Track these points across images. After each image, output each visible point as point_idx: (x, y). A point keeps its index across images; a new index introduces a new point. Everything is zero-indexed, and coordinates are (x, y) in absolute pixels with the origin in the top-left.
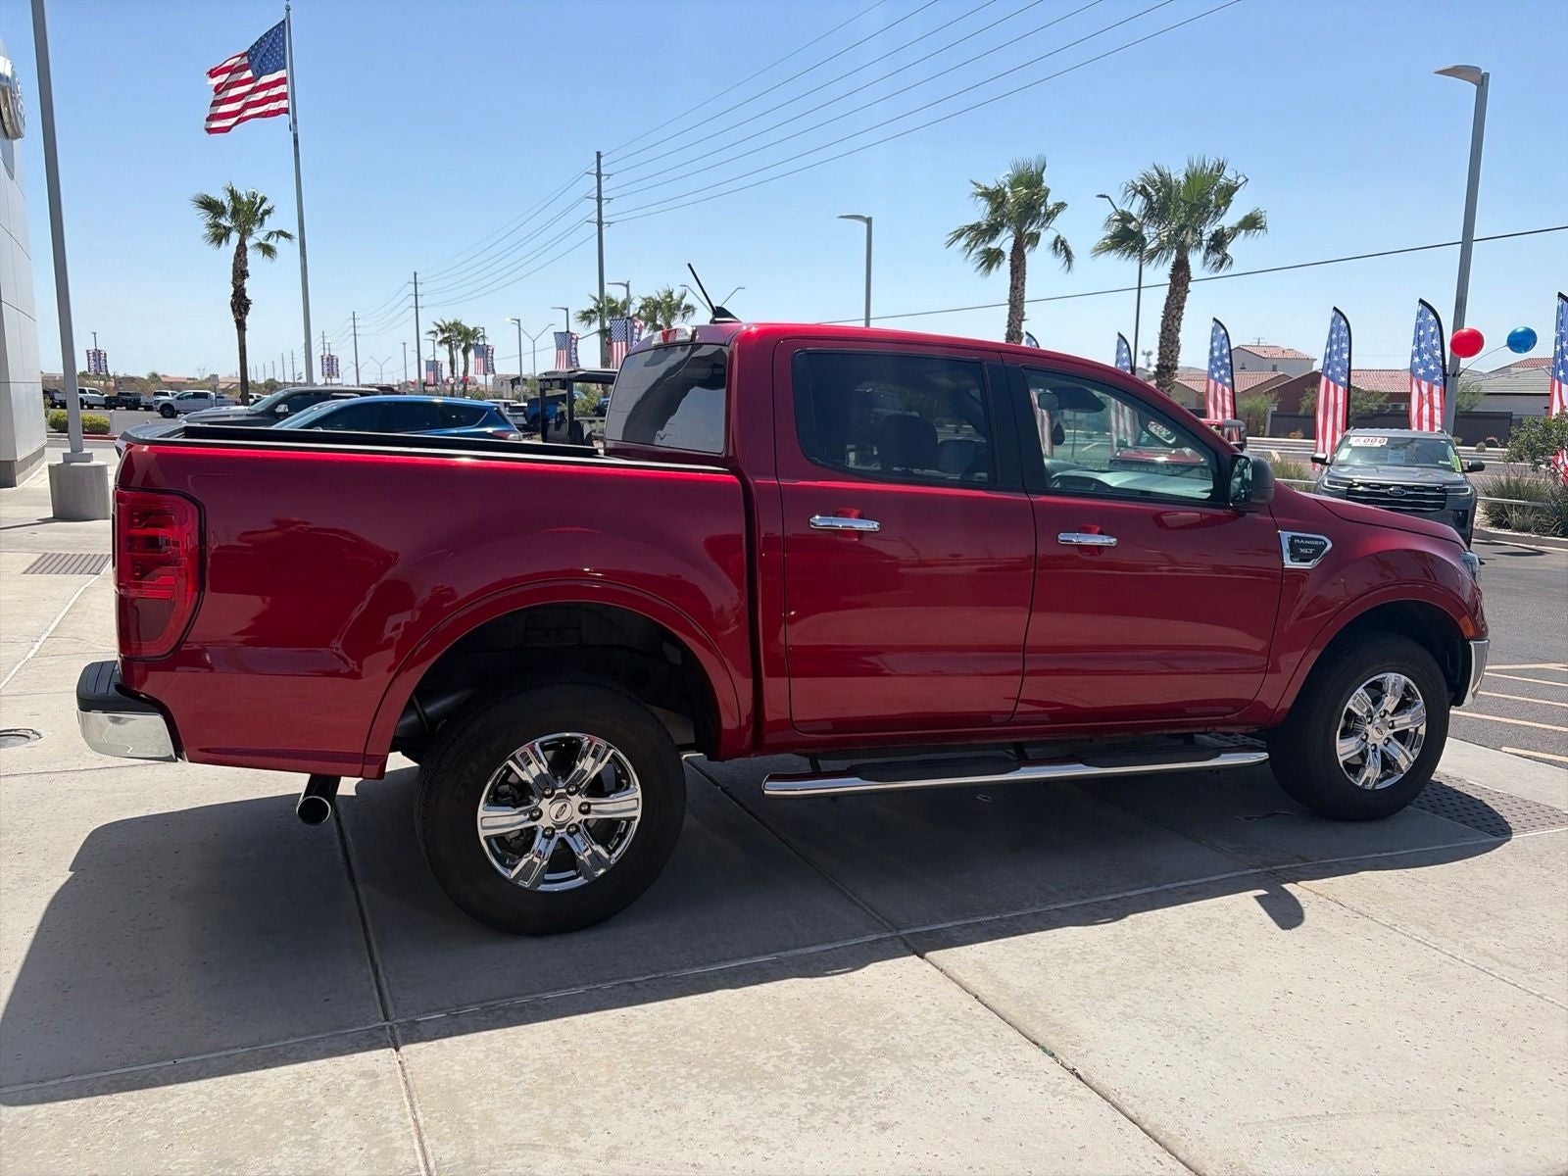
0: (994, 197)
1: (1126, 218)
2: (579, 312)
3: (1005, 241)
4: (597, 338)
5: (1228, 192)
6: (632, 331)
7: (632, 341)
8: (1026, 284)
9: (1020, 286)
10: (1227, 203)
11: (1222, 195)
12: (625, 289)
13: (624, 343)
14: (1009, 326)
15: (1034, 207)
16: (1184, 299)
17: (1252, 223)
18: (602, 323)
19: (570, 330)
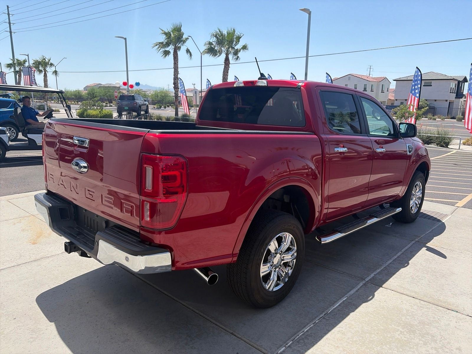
0: (168, 34)
1: (210, 44)
2: (6, 64)
3: (171, 48)
4: (13, 74)
5: (239, 38)
6: (31, 72)
7: (31, 75)
8: (178, 63)
9: (177, 63)
10: (239, 41)
11: (237, 39)
12: (27, 57)
13: (28, 76)
14: (174, 75)
15: (180, 38)
16: (228, 69)
17: (245, 48)
18: (15, 69)
19: (2, 71)
